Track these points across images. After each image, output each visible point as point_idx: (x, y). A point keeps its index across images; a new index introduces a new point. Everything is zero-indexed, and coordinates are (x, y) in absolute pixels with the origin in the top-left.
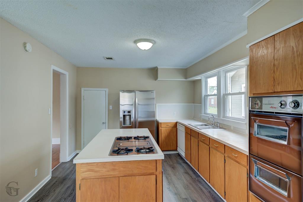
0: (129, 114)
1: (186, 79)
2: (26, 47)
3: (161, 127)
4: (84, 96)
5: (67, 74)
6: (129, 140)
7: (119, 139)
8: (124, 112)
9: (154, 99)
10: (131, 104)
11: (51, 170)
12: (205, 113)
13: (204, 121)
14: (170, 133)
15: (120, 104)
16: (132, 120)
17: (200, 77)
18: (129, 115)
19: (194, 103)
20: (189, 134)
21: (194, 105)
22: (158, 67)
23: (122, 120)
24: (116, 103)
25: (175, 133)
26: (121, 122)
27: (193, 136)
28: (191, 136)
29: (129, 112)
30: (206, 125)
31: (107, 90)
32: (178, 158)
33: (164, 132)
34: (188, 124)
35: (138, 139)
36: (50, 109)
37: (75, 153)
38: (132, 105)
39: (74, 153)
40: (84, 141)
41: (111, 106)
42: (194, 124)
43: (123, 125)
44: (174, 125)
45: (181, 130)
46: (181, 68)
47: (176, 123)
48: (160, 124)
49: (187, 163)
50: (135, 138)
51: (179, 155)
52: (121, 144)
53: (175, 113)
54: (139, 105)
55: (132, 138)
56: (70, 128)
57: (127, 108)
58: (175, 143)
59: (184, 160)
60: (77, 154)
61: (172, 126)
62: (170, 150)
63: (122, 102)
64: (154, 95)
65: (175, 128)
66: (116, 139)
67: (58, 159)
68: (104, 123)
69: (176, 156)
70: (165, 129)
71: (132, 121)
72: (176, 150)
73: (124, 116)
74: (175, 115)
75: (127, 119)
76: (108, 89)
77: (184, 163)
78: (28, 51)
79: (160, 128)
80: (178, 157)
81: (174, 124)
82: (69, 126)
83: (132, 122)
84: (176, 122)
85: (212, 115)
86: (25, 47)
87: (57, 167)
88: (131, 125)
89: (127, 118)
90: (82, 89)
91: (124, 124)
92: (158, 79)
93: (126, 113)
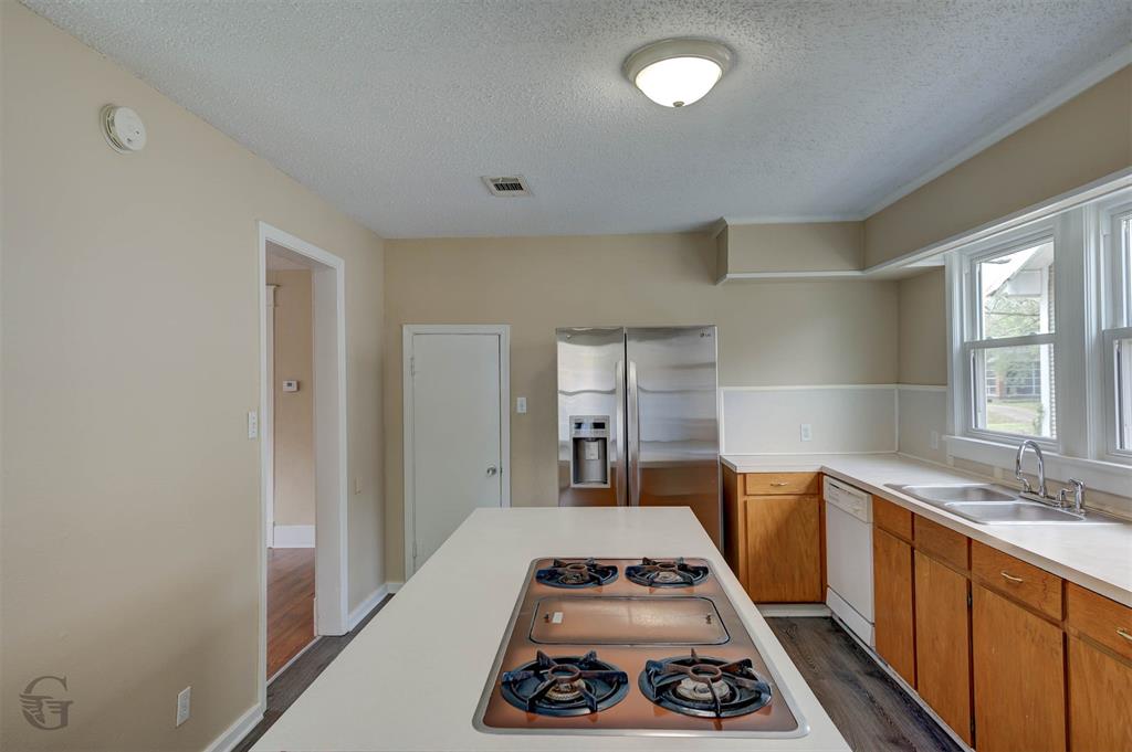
0: (599, 433)
1: (862, 268)
2: (113, 125)
3: (745, 493)
4: (412, 359)
5: (338, 264)
6: (600, 584)
7: (551, 573)
8: (579, 426)
9: (713, 365)
10: (610, 389)
11: (263, 684)
12: (968, 432)
13: (961, 467)
14: (787, 521)
15: (559, 389)
16: (612, 457)
17: (940, 256)
18: (597, 439)
19: (898, 383)
20: (900, 538)
21: (899, 391)
22: (730, 221)
23: (567, 456)
24: (541, 387)
25: (814, 521)
26: (563, 467)
27: (928, 553)
28: (913, 549)
29: (599, 425)
30: (988, 495)
31: (505, 330)
32: (836, 641)
33: (756, 515)
34: (887, 485)
35: (652, 584)
36: (253, 415)
37: (381, 595)
38: (613, 392)
39: (376, 592)
40: (415, 544)
41: (524, 399)
42: (919, 486)
43: (573, 485)
44: (808, 487)
45: (851, 511)
46: (838, 219)
47: (820, 475)
48: (740, 478)
49: (884, 678)
50: (632, 573)
51: (834, 627)
52: (557, 618)
53: (806, 430)
54: (641, 394)
55: (615, 569)
56: (354, 491)
57: (588, 409)
58: (812, 567)
59: (871, 662)
60: (390, 596)
61: (801, 489)
62: (789, 599)
63: (565, 381)
64: (713, 349)
65: (815, 501)
66: (533, 574)
67: (307, 621)
68: (494, 471)
69: (819, 634)
70: (766, 500)
71: (613, 463)
72: (822, 601)
73: (577, 442)
74: (806, 436)
75: (592, 458)
76: (508, 327)
77: (871, 674)
78: (125, 143)
79: (740, 500)
80: (834, 640)
81: (810, 479)
82: (352, 483)
83: (613, 470)
84: (814, 469)
85: (1034, 446)
86: (109, 125)
87: (297, 660)
88: (608, 486)
89: (592, 451)
90: (407, 331)
91: (578, 478)
92: (728, 276)
93: (587, 432)
